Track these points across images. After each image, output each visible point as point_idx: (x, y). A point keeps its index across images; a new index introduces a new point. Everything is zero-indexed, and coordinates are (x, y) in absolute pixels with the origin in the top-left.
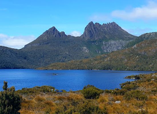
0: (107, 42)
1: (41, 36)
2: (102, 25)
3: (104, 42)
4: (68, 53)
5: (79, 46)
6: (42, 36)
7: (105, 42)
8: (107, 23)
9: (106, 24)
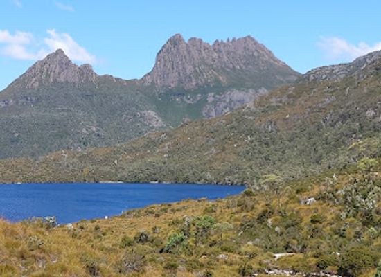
0: (219, 95)
1: (21, 77)
2: (211, 44)
3: (213, 94)
4: (94, 129)
5: (134, 108)
6: (24, 79)
7: (214, 96)
8: (228, 40)
9: (225, 41)
